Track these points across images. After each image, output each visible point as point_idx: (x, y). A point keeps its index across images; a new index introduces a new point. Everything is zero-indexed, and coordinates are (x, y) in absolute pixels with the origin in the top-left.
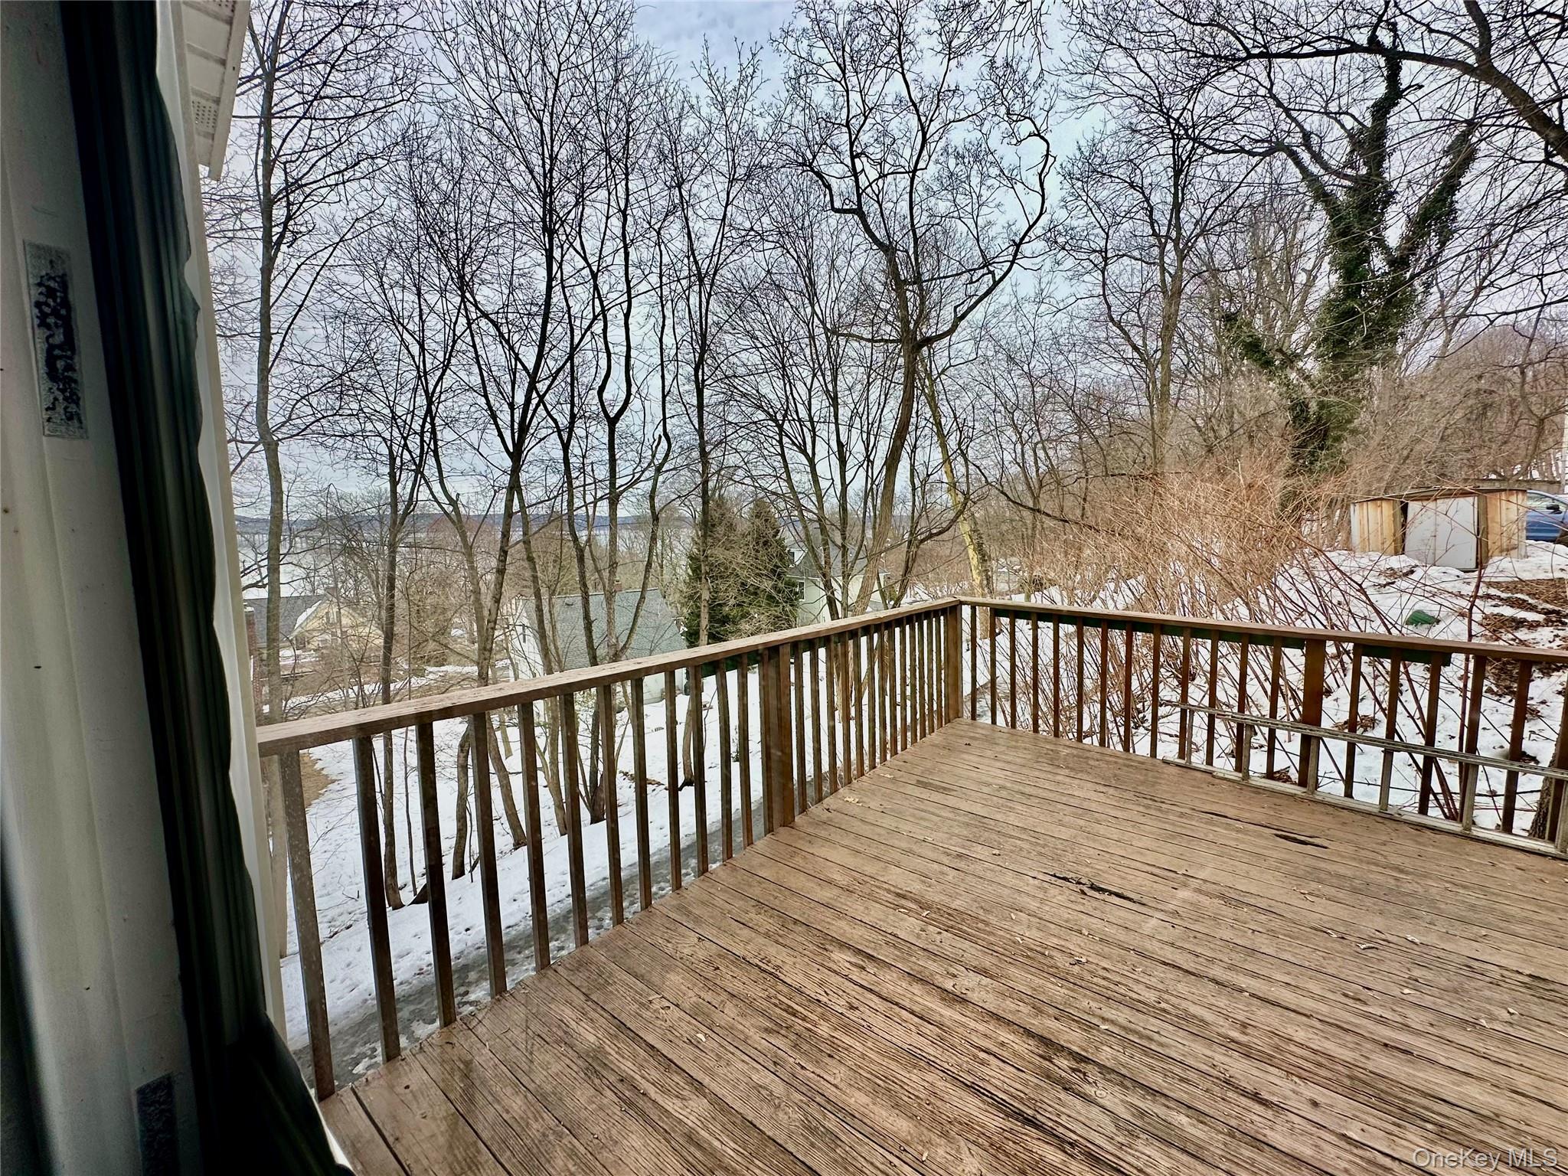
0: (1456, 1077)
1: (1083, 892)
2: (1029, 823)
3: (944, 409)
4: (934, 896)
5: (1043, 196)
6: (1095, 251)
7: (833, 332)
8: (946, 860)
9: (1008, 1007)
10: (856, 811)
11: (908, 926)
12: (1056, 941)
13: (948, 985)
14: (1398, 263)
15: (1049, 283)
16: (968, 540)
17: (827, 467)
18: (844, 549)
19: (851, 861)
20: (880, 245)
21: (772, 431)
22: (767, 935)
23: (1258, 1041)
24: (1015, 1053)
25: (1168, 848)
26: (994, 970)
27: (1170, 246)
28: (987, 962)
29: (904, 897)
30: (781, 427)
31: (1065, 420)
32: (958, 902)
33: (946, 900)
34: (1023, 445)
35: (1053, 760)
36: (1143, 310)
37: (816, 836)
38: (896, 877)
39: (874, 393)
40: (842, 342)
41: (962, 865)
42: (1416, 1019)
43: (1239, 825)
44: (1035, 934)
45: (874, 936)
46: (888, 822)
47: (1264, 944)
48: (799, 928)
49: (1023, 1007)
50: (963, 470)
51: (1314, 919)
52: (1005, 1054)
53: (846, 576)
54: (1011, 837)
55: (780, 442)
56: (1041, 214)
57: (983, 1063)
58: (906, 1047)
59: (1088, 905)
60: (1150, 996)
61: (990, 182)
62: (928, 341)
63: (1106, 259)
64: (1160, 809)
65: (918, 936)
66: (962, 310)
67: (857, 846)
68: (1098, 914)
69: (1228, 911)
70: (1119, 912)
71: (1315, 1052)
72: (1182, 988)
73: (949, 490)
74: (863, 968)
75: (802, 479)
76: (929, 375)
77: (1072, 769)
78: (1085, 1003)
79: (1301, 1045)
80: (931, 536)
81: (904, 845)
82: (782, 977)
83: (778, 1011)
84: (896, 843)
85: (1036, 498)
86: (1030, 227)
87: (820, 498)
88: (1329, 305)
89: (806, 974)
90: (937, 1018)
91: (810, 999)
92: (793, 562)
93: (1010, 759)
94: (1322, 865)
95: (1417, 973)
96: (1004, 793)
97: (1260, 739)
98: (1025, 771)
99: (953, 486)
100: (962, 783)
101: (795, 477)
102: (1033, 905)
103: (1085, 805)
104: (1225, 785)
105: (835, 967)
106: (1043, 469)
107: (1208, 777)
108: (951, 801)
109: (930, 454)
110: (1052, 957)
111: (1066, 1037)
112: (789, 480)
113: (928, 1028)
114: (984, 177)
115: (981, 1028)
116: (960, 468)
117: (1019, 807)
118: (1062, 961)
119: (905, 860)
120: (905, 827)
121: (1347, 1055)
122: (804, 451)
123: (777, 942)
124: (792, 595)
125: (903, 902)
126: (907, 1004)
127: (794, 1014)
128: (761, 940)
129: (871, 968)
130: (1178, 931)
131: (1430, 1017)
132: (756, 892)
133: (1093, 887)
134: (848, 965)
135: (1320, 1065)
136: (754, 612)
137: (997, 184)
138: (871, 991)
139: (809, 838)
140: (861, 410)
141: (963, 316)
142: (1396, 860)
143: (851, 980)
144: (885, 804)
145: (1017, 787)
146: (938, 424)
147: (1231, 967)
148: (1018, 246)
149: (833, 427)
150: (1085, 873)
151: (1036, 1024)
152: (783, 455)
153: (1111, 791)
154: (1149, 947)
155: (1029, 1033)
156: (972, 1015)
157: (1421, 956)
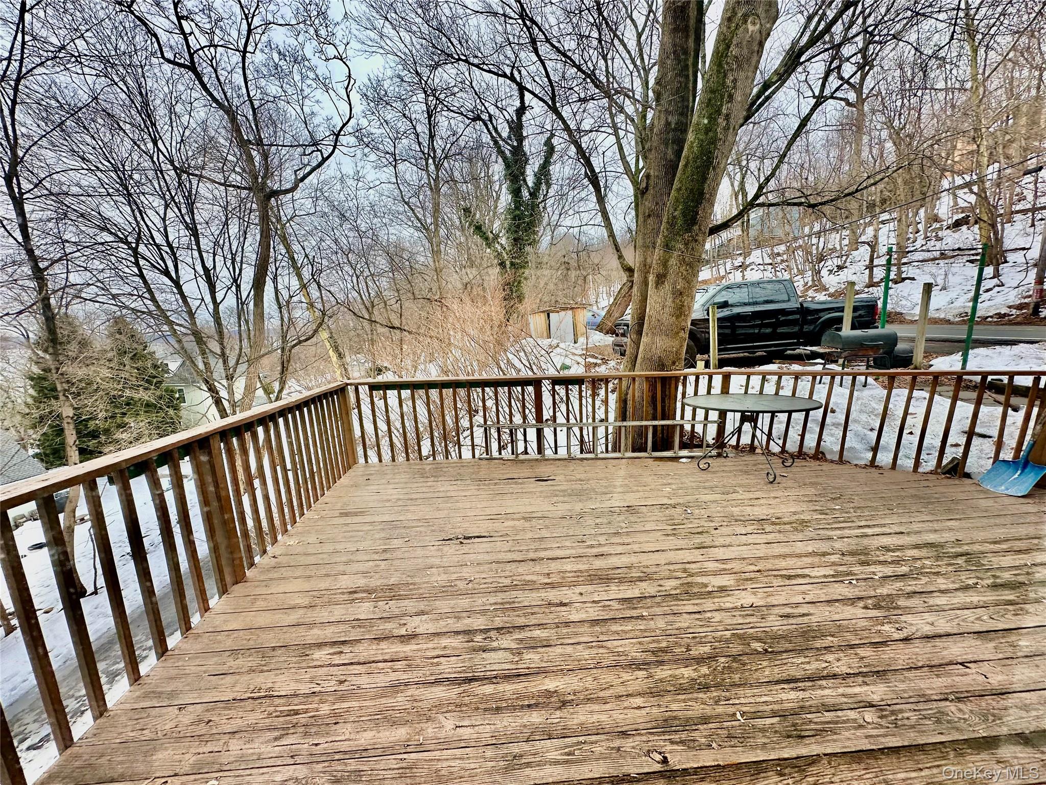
0: (619, 556)
1: (461, 543)
2: (420, 515)
3: (296, 247)
4: (375, 582)
5: (350, 105)
6: (388, 153)
7: (180, 171)
8: (376, 557)
9: (441, 626)
10: (299, 550)
11: (364, 610)
12: (456, 575)
13: (403, 632)
14: (533, 194)
15: (363, 167)
16: (328, 344)
17: (194, 288)
18: (224, 356)
19: (307, 586)
20: (220, 105)
21: (124, 251)
22: (252, 671)
23: (555, 579)
24: (454, 648)
25: (494, 503)
26: (427, 608)
27: (431, 161)
28: (422, 606)
29: (355, 592)
30: (135, 251)
31: (382, 262)
32: (393, 579)
33: (385, 581)
34: (358, 277)
35: (423, 475)
36: (421, 197)
37: (271, 579)
38: (346, 582)
39: (234, 229)
40: (195, 182)
41: (388, 556)
42: (602, 540)
43: (520, 481)
44: (444, 577)
45: (342, 627)
46: (328, 548)
47: (544, 533)
48: (279, 652)
49: (450, 621)
50: (318, 294)
51: (560, 514)
52: (448, 652)
53: (230, 378)
54: (413, 527)
55: (137, 264)
56: (350, 118)
57: (438, 664)
58: (387, 684)
59: (465, 549)
60: (507, 582)
61: (309, 82)
62: (275, 193)
63: (395, 160)
64: (484, 485)
65: (374, 613)
66: (301, 174)
67: (308, 573)
68: (472, 551)
69: (527, 524)
70: (482, 546)
71: (575, 572)
72: (520, 570)
73: (308, 309)
74: (342, 652)
75: (168, 298)
76: (279, 220)
77: (435, 477)
78: (480, 602)
79: (570, 572)
80: (300, 342)
81: (344, 559)
82: (276, 694)
83: (281, 719)
84: (338, 560)
85: (370, 314)
86: (344, 125)
87: (191, 314)
88: (509, 211)
89: (297, 681)
90: (402, 655)
91: (306, 696)
92: (167, 372)
93: (397, 481)
94: (556, 488)
95: (598, 521)
96: (400, 503)
97: (520, 436)
98: (409, 485)
99: (311, 305)
100: (371, 505)
101: (159, 297)
102: (437, 561)
103: (449, 494)
104: (509, 463)
105: (319, 663)
106: (373, 294)
107: (501, 461)
108: (368, 519)
109: (288, 281)
110: (456, 585)
111: (476, 624)
112: (153, 299)
113: (398, 665)
114: (304, 78)
115: (430, 645)
116: (314, 293)
117: (412, 508)
118: (461, 585)
119: (348, 569)
120: (339, 547)
121: (585, 567)
122: (166, 273)
123: (262, 671)
124: (174, 400)
125: (356, 596)
126: (380, 658)
127: (296, 713)
128: (246, 677)
129: (346, 649)
130: (511, 543)
131: (606, 537)
132: (229, 644)
133: (465, 538)
134: (329, 657)
135: (578, 577)
136: (130, 420)
137: (314, 85)
138: (352, 664)
139: (264, 583)
140: (221, 242)
141: (302, 179)
142: (578, 476)
143: (334, 665)
144: (320, 537)
145: (407, 497)
146: (292, 258)
147: (536, 550)
148: (337, 135)
149: (196, 254)
150: (459, 532)
151: (460, 626)
152: (142, 276)
153: (459, 482)
154: (500, 557)
155: (457, 633)
156: (423, 641)
157: (596, 514)
